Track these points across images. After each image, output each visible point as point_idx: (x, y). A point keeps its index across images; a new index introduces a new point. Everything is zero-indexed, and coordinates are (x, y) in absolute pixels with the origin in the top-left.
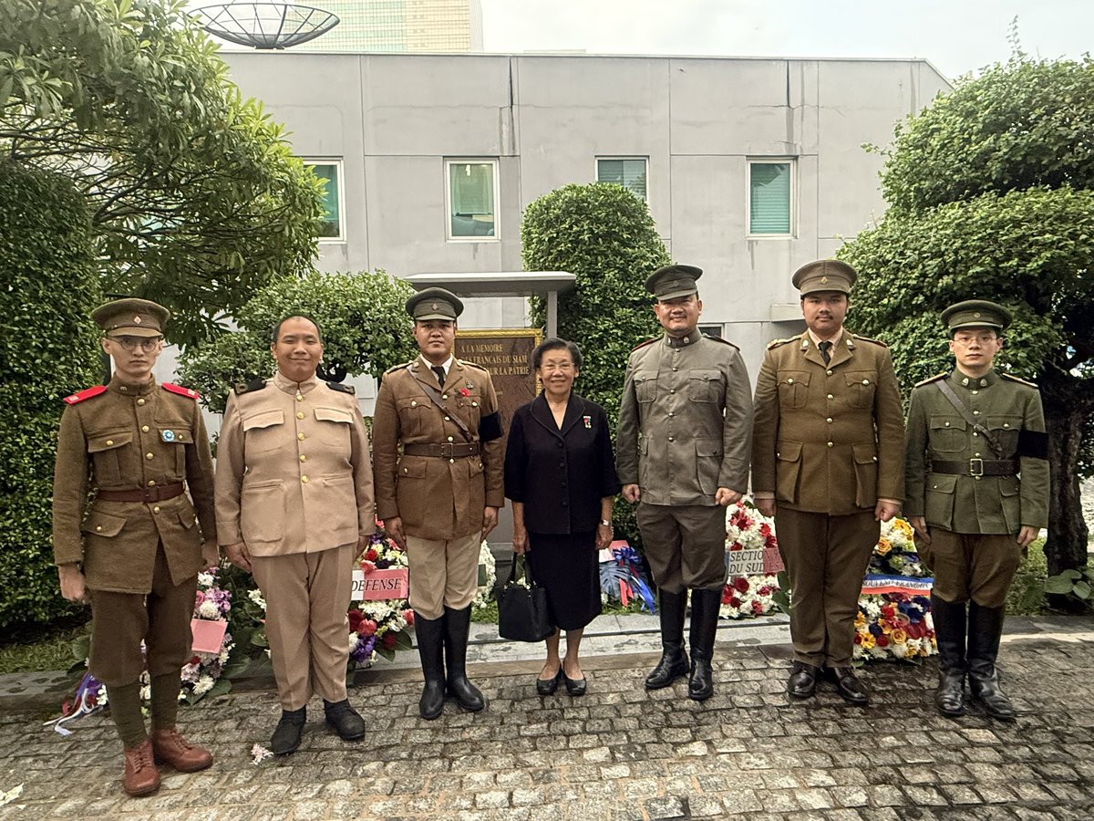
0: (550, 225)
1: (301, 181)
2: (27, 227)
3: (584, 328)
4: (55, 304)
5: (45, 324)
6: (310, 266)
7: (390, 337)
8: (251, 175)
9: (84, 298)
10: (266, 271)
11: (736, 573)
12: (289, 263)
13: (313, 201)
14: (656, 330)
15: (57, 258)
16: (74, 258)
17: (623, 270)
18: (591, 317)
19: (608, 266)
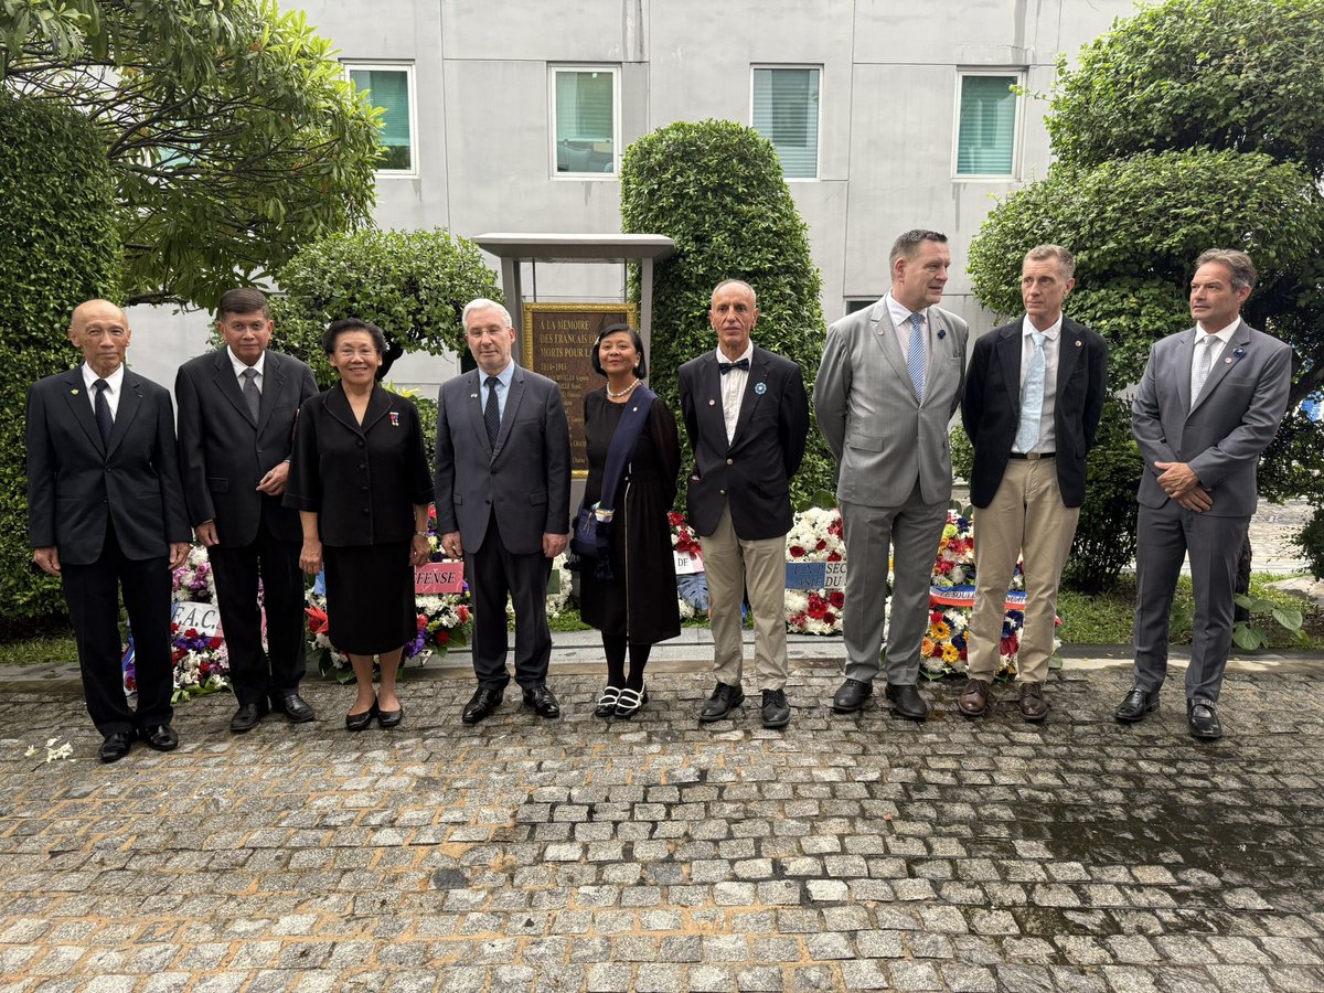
0: (652, 172)
1: (351, 111)
2: (41, 172)
3: (685, 304)
4: (73, 260)
5: (63, 284)
6: (366, 215)
7: (450, 308)
8: (290, 104)
9: (103, 254)
10: (311, 223)
11: (832, 586)
12: (339, 211)
13: (368, 135)
14: (771, 307)
15: (73, 208)
16: (90, 206)
17: (734, 232)
18: (694, 290)
19: (717, 227)
